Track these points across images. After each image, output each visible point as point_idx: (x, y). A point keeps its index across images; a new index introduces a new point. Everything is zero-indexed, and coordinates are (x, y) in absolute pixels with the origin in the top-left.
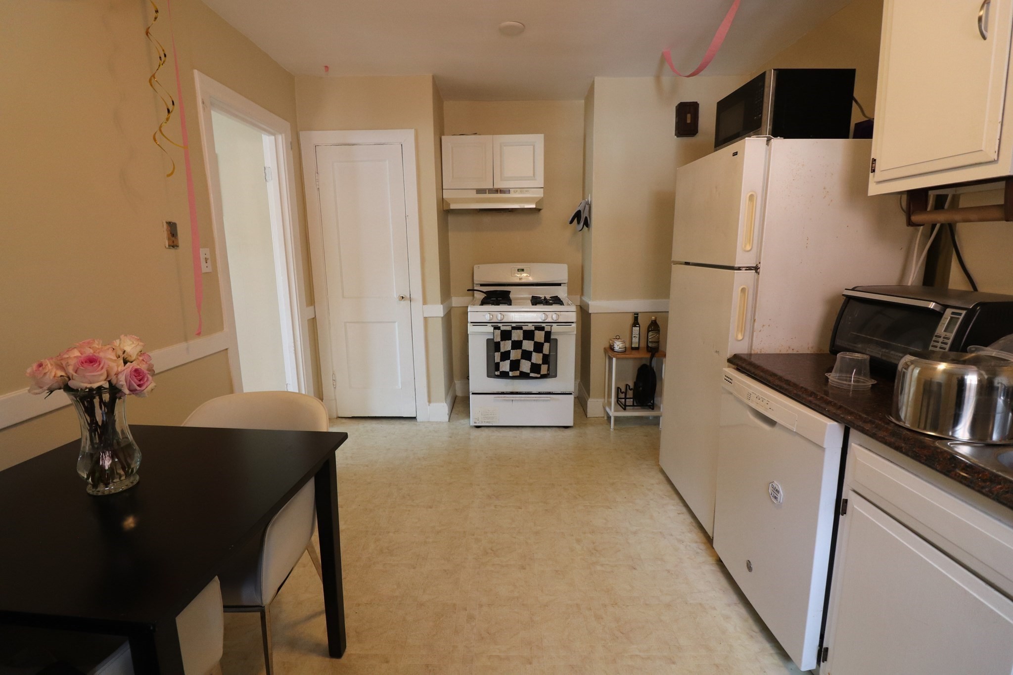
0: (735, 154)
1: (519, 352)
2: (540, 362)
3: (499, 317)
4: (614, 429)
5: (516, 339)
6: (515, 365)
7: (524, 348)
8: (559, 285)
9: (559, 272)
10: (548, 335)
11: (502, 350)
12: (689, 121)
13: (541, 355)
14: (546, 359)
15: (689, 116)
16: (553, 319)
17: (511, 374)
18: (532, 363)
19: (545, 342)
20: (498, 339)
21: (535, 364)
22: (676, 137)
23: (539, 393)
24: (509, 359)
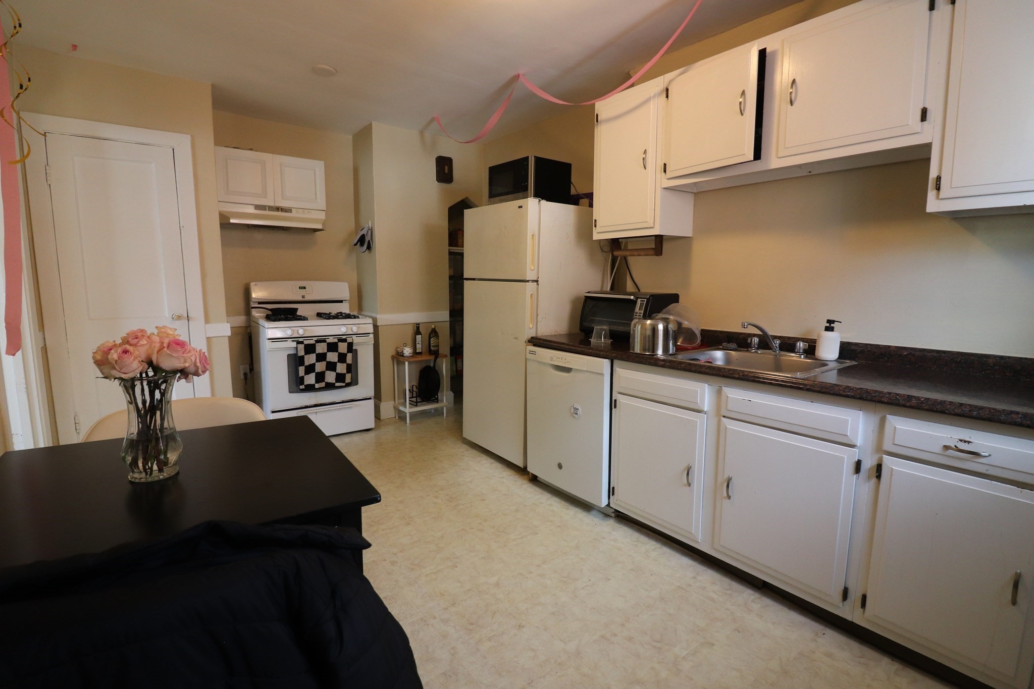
0: (520, 207)
1: (324, 363)
2: (345, 371)
3: (301, 332)
4: (410, 424)
5: (321, 351)
6: (320, 377)
7: (328, 360)
8: (341, 301)
9: (341, 290)
10: (350, 345)
11: (307, 363)
12: (446, 171)
13: (345, 365)
14: (350, 368)
15: (446, 167)
16: (353, 332)
17: (317, 386)
18: (337, 373)
19: (348, 352)
20: (301, 353)
21: (341, 374)
22: (437, 182)
23: (343, 402)
24: (314, 372)
